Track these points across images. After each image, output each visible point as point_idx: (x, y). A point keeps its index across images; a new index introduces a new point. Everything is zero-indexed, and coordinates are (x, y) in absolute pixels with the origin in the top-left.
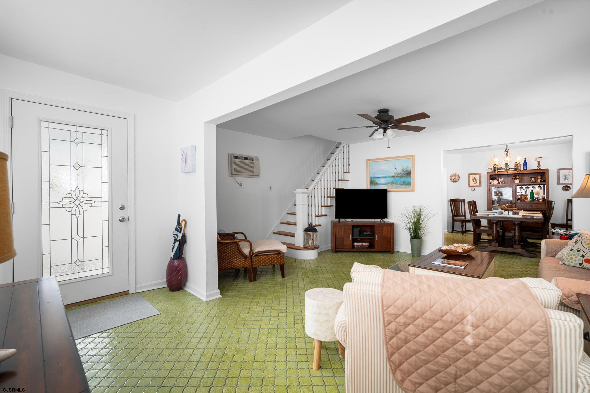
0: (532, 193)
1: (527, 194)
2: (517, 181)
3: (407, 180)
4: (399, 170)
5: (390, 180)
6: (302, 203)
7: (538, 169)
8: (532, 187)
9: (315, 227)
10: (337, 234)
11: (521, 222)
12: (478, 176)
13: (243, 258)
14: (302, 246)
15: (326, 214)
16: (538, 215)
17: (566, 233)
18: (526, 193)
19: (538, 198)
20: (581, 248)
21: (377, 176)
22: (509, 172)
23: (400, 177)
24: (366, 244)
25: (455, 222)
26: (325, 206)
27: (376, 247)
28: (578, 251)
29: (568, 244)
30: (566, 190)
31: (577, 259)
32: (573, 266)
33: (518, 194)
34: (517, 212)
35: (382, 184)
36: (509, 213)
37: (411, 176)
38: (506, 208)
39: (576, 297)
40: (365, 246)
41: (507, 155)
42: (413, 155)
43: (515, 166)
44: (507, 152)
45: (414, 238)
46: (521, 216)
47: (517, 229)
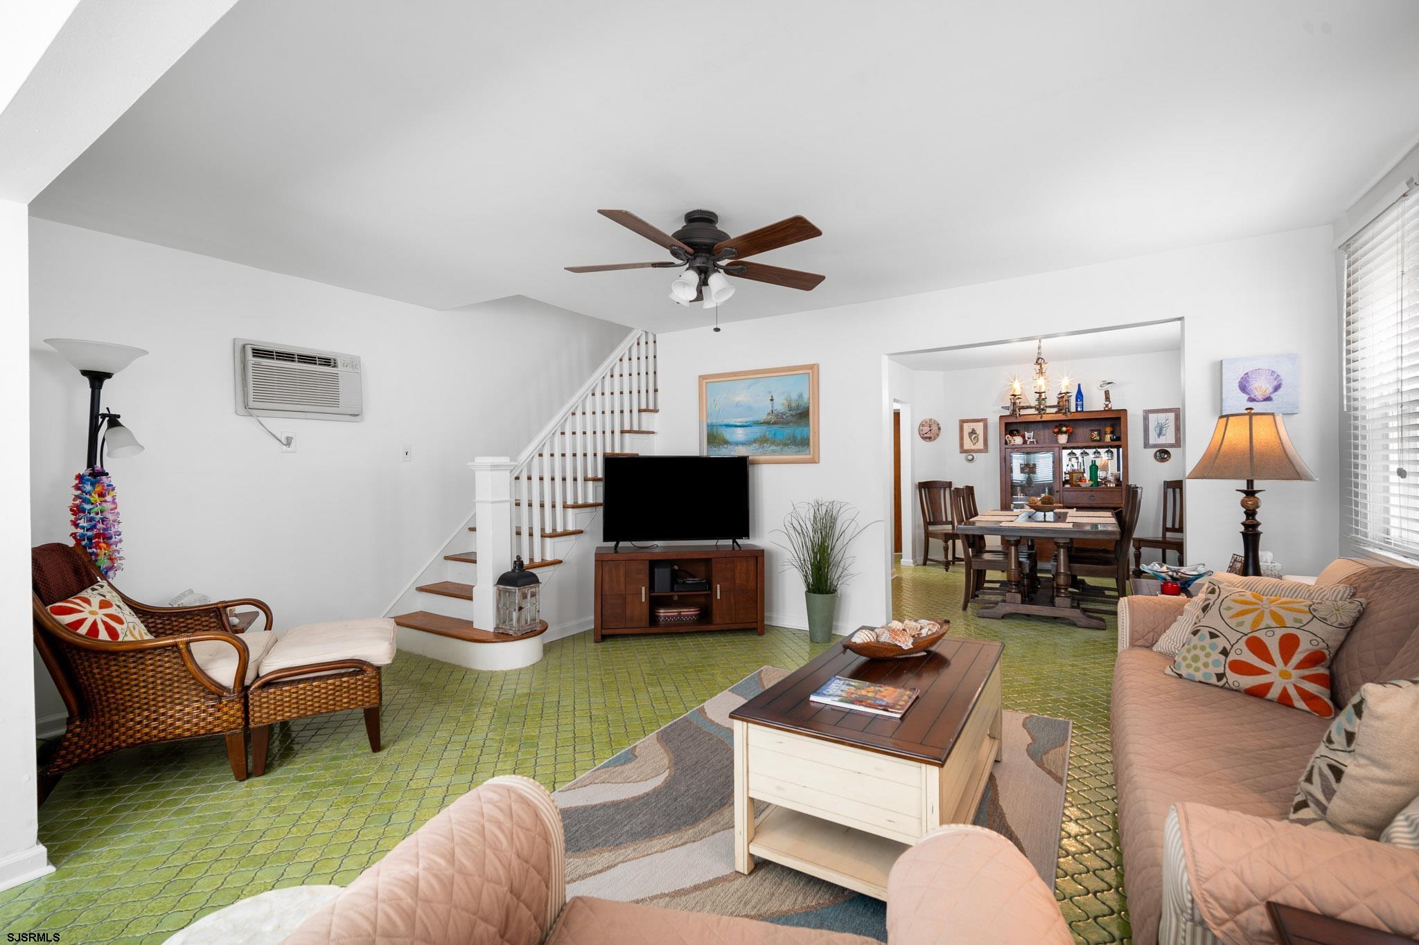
0: (1094, 468)
1: (1084, 469)
2: (1063, 439)
3: (799, 432)
4: (780, 405)
5: (757, 431)
6: (490, 500)
7: (1107, 410)
8: (1095, 453)
9: (531, 571)
10: (606, 587)
11: (1072, 540)
12: (981, 424)
13: (211, 699)
14: (492, 630)
15: (578, 528)
16: (1105, 521)
17: (1175, 574)
18: (1082, 468)
19: (1105, 478)
20: (1220, 626)
21: (726, 421)
22: (1045, 418)
23: (783, 423)
24: (689, 612)
25: (930, 539)
26: (576, 506)
27: (717, 619)
28: (1213, 636)
29: (1183, 611)
30: (1163, 460)
31: (1210, 660)
32: (1200, 682)
33: (1064, 470)
34: (1064, 513)
35: (737, 444)
36: (1045, 515)
37: (809, 421)
38: (1039, 503)
39: (1263, 915)
40: (688, 616)
41: (1041, 372)
42: (814, 365)
43: (1058, 403)
44: (1040, 364)
45: (815, 593)
46: (1070, 526)
47: (1062, 557)
